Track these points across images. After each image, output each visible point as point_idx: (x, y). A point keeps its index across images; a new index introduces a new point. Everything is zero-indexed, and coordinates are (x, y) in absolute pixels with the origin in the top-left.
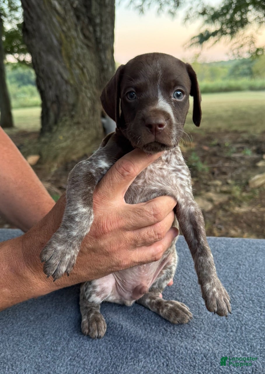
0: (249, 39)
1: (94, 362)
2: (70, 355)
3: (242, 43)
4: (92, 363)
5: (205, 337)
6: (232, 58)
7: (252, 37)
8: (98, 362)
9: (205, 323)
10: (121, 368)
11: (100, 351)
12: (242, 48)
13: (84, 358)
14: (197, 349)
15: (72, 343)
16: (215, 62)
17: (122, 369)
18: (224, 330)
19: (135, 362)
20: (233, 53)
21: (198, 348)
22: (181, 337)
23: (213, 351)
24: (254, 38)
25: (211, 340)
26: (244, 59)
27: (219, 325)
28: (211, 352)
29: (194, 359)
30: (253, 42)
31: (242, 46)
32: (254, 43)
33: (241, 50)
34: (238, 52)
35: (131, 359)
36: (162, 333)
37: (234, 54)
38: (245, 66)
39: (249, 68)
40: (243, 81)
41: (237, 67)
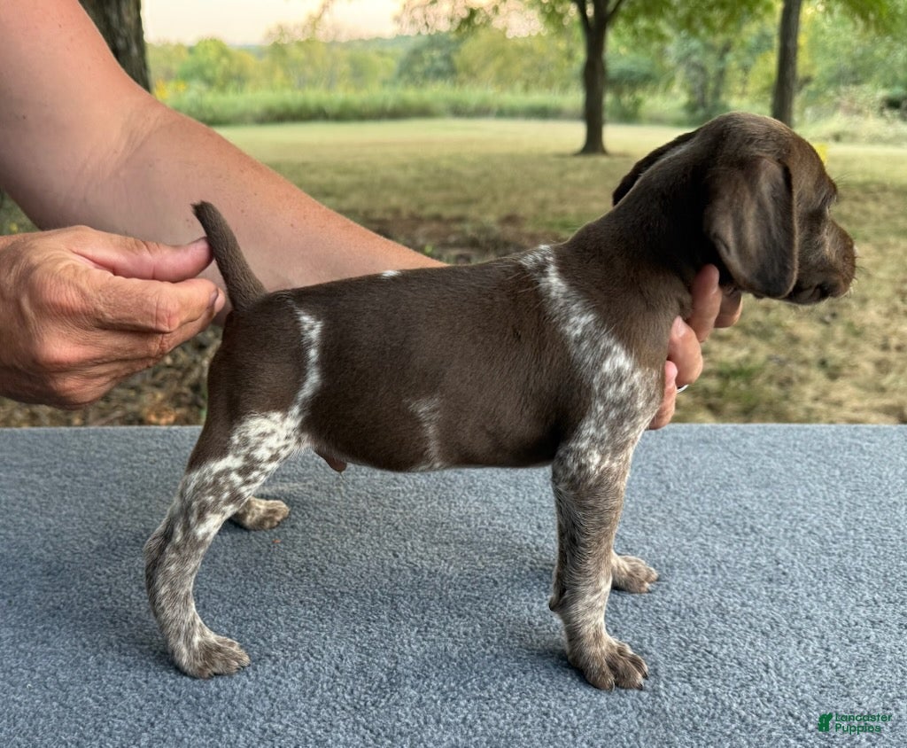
1: (471, 632)
2: (413, 626)
8: (478, 630)
11: (469, 614)
12: (435, 5)
13: (444, 628)
14: (657, 605)
15: (402, 606)
18: (690, 570)
19: (552, 629)
20: (413, 17)
21: (660, 604)
23: (686, 604)
27: (677, 564)
28: (684, 607)
29: (658, 618)
33: (432, 11)
34: (425, 16)
35: (540, 625)
37: (414, 21)
38: (436, 54)
39: (447, 58)
40: (437, 92)
41: (416, 53)
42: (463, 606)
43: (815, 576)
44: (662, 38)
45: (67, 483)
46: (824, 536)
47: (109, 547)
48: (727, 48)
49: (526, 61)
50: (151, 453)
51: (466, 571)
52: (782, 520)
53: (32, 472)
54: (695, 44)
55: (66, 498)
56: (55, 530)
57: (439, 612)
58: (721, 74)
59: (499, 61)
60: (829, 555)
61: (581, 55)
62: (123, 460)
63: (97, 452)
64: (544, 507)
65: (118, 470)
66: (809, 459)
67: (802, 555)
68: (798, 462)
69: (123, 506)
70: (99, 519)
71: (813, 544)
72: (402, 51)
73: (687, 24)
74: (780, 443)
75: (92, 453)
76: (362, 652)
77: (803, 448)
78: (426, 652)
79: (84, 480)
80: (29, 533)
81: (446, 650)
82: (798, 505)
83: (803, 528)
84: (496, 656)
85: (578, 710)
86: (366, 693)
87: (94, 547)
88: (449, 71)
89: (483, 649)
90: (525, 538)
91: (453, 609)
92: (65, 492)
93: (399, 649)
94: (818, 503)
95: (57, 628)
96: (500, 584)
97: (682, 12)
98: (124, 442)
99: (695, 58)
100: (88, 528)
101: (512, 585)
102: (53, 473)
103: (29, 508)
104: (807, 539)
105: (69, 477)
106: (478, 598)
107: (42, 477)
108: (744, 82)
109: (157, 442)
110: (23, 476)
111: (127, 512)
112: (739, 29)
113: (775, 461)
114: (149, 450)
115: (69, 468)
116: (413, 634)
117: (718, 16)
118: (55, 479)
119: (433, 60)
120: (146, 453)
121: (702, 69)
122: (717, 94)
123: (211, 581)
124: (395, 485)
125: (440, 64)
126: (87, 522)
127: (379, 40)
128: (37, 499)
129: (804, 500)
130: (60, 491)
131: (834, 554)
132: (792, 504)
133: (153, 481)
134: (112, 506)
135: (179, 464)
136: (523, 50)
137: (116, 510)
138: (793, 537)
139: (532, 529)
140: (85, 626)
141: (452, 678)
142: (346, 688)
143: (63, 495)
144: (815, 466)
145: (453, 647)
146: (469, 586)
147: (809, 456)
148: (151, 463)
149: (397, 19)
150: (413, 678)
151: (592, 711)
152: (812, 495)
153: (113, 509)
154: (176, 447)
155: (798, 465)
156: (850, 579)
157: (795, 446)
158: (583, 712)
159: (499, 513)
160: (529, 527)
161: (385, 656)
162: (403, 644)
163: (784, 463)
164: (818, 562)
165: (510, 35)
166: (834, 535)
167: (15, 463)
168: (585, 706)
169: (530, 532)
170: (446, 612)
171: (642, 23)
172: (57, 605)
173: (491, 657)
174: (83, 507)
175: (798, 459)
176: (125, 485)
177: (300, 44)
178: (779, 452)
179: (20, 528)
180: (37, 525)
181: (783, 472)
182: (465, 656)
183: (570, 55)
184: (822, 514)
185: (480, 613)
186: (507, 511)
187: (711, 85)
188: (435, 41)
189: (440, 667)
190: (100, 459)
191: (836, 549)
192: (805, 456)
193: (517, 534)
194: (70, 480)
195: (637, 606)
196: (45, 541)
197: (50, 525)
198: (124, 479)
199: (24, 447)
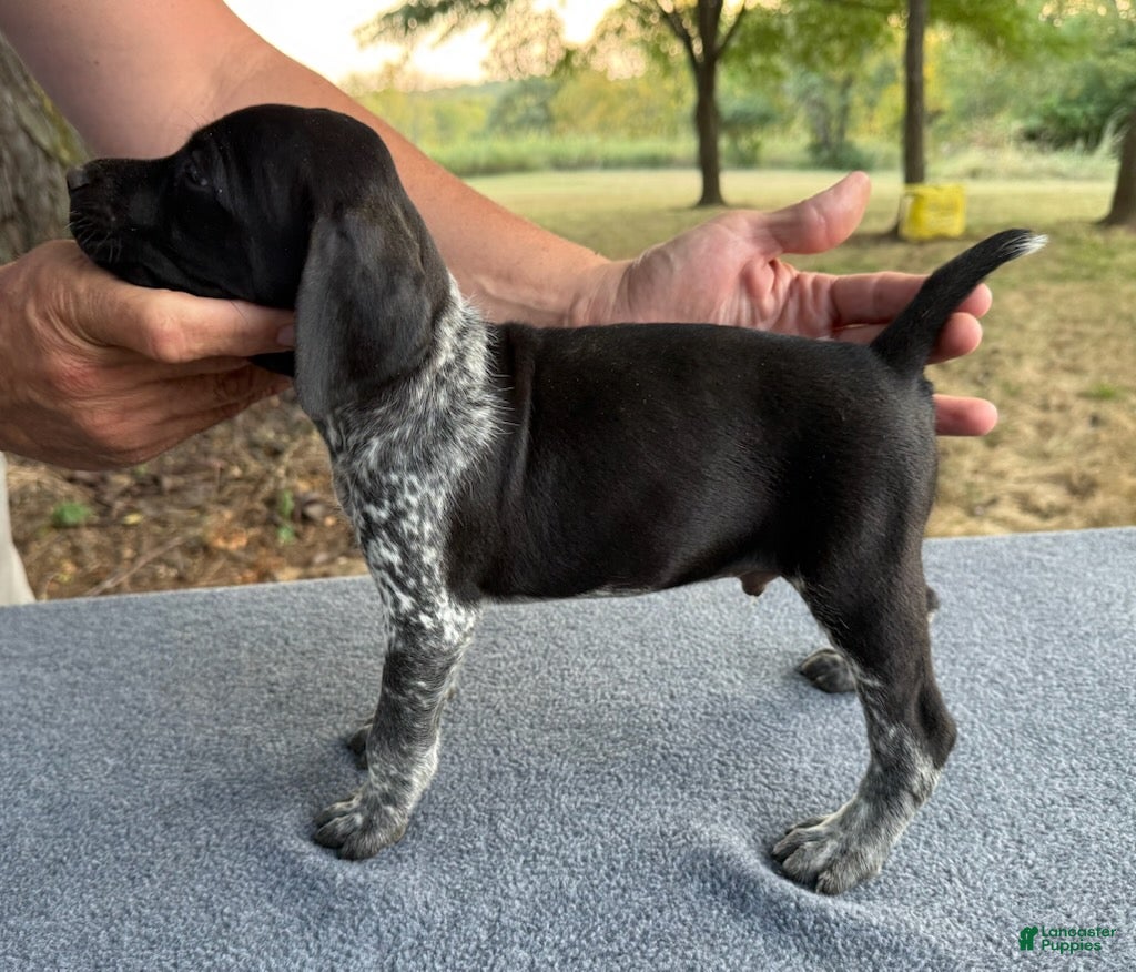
0: (543, 24)
1: (590, 856)
2: (518, 853)
3: (525, 34)
4: (584, 860)
5: (816, 768)
6: (500, 76)
7: (551, 17)
8: (599, 853)
9: (802, 738)
10: (664, 856)
11: (587, 830)
12: (525, 48)
13: (557, 854)
15: (503, 825)
16: (445, 89)
17: (669, 859)
19: (688, 837)
20: (503, 62)
22: (767, 776)
24: (556, 21)
25: (832, 772)
26: (532, 77)
27: (837, 737)
30: (554, 31)
31: (525, 42)
32: (557, 34)
33: (523, 54)
34: (516, 60)
35: (675, 834)
36: (716, 771)
37: (504, 67)
38: (531, 100)
39: (544, 105)
40: (531, 143)
41: (508, 102)
42: (580, 819)
43: (1000, 741)
44: (778, 75)
45: (79, 678)
46: (1008, 685)
47: (128, 768)
48: (848, 83)
49: (632, 105)
50: (188, 628)
51: (583, 767)
52: (958, 667)
53: (36, 665)
54: (814, 79)
55: (77, 699)
56: (60, 747)
57: (550, 830)
58: (845, 111)
59: (601, 107)
60: (1015, 710)
61: (690, 96)
62: (152, 641)
63: (119, 631)
64: (676, 668)
65: (143, 656)
66: (984, 583)
67: (983, 713)
68: (971, 587)
69: (149, 707)
70: (117, 727)
71: (996, 696)
72: (492, 99)
73: (805, 58)
74: (948, 563)
75: (113, 633)
76: (454, 898)
77: (975, 568)
78: (536, 892)
79: (100, 672)
80: (27, 753)
81: (561, 887)
82: (975, 644)
83: (983, 675)
84: (624, 890)
85: (731, 959)
86: (462, 958)
87: (110, 768)
88: (546, 120)
89: (607, 881)
90: (655, 714)
91: (567, 824)
92: (76, 691)
93: (502, 890)
94: (999, 641)
95: (59, 891)
96: (625, 781)
97: (799, 45)
98: (155, 615)
99: (815, 96)
100: (103, 741)
101: (641, 783)
102: (61, 664)
103: (29, 717)
104: (988, 690)
105: (81, 669)
106: (598, 806)
107: (48, 671)
108: (870, 118)
109: (197, 611)
110: (24, 672)
111: (154, 715)
112: (859, 61)
113: (944, 588)
114: (186, 624)
115: (83, 655)
116: (519, 866)
117: (837, 48)
118: (64, 673)
119: (527, 108)
120: (182, 629)
121: (822, 106)
122: (841, 132)
123: (257, 807)
124: (494, 652)
125: (537, 112)
126: (101, 733)
127: (466, 88)
128: (40, 704)
129: (982, 638)
130: (69, 690)
131: (1021, 708)
132: (968, 644)
133: (188, 667)
134: (135, 708)
135: (223, 641)
136: (628, 92)
137: (140, 712)
138: (972, 689)
139: (663, 700)
140: (95, 886)
141: (571, 927)
142: (435, 953)
143: (74, 695)
144: (992, 591)
145: (570, 882)
146: (587, 788)
147: (983, 578)
148: (188, 642)
149: (486, 65)
150: (521, 932)
151: (748, 958)
152: (991, 629)
153: (135, 712)
154: (220, 617)
155: (971, 591)
156: (1042, 741)
157: (966, 565)
158: (737, 962)
159: (623, 681)
160: (659, 697)
161: (485, 902)
162: (507, 883)
163: (955, 590)
164: (1003, 721)
165: (611, 77)
166: (1020, 682)
167: (15, 653)
168: (739, 952)
169: (662, 705)
170: (559, 830)
171: (757, 60)
172: (59, 857)
173: (619, 891)
174: (97, 712)
175: (971, 583)
176: (153, 676)
177: (376, 95)
178: (948, 575)
179: (16, 746)
180: (37, 740)
181: (955, 602)
182: (586, 892)
183: (678, 95)
184: (1004, 655)
185: (600, 827)
186: (632, 677)
187: (834, 125)
188: (529, 86)
189: (555, 913)
190: (123, 641)
191: (1023, 701)
192: (978, 578)
193: (646, 708)
194: (83, 673)
195: (790, 804)
196: (48, 764)
197: (55, 740)
198: (152, 667)
199: (28, 630)
